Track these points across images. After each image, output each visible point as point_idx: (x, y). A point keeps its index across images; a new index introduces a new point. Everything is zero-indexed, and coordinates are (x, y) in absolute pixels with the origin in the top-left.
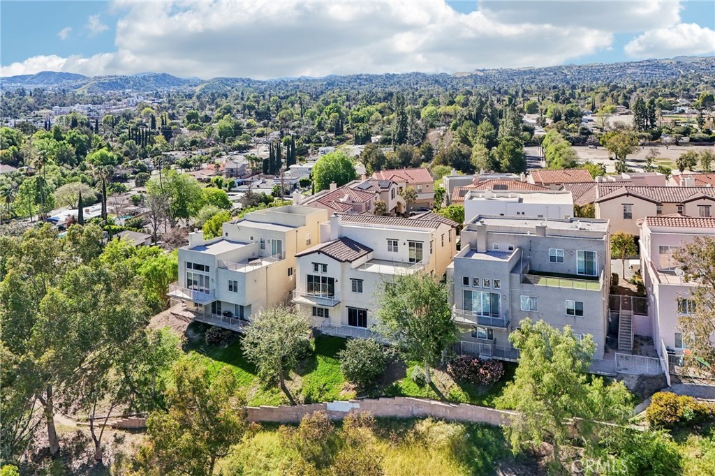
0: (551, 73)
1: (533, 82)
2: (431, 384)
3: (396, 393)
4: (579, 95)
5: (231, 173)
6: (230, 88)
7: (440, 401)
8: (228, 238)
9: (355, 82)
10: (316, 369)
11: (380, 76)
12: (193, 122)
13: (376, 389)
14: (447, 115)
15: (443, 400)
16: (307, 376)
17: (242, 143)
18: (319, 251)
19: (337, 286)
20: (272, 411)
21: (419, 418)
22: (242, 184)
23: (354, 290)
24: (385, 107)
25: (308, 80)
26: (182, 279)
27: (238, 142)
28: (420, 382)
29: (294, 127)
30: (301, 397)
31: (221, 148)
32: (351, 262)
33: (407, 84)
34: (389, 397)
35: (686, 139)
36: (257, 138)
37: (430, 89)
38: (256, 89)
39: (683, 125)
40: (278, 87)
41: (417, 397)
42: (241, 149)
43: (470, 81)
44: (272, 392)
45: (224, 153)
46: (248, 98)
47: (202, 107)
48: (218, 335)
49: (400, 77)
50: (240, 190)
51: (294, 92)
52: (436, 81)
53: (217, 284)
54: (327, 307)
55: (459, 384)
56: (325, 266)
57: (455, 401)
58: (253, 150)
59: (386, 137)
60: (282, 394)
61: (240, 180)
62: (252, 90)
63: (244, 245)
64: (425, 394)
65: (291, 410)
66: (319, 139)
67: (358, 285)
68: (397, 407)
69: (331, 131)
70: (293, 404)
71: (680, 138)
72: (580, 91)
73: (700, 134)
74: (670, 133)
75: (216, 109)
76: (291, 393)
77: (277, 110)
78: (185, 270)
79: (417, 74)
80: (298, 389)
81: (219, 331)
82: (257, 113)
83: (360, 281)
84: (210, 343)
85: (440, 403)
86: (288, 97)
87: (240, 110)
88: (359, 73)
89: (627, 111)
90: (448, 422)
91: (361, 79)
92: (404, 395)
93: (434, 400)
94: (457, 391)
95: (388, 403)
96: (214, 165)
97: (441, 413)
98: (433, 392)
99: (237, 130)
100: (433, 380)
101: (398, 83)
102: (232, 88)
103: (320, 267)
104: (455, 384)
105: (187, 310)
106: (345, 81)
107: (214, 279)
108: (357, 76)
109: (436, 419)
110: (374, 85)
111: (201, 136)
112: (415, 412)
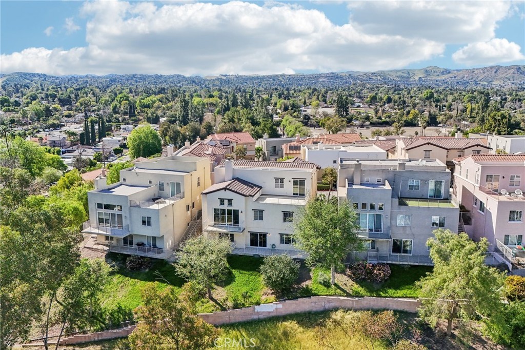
0: (271, 80)
1: (260, 85)
2: (335, 285)
3: (308, 293)
4: (293, 94)
5: (54, 144)
6: (29, 81)
7: (346, 296)
8: (126, 183)
9: (132, 79)
10: (235, 281)
11: (151, 76)
12: (6, 106)
13: (291, 292)
14: (212, 104)
15: (348, 295)
16: (228, 287)
17: (56, 122)
18: (225, 189)
19: (241, 217)
20: (208, 317)
21: (332, 311)
22: (65, 153)
23: (255, 218)
24: (162, 98)
25: (94, 77)
26: (94, 218)
27: (52, 121)
28: (327, 284)
29: (93, 111)
30: (230, 304)
31: (39, 126)
32: (253, 196)
33: (172, 83)
34: (305, 297)
35: (368, 123)
36: (66, 119)
37: (190, 87)
38: (52, 83)
39: (362, 114)
40: (70, 82)
41: (327, 295)
42: (55, 127)
43: (217, 83)
44: (202, 302)
45: (41, 130)
46: (48, 90)
47: (10, 95)
48: (139, 262)
49: (166, 78)
50: (65, 157)
51: (85, 85)
52: (194, 82)
53: (131, 220)
54: (232, 233)
55: (357, 283)
56: (230, 201)
57: (357, 295)
58: (64, 128)
59: (170, 118)
60: (212, 303)
61: (64, 150)
62: (49, 83)
63: (145, 188)
64: (332, 292)
65: (224, 314)
66: (118, 119)
67: (259, 215)
68: (313, 304)
69: (125, 113)
70: (224, 309)
71: (364, 122)
72: (293, 92)
73: (375, 119)
74: (357, 119)
75: (22, 97)
76: (219, 302)
77: (76, 98)
78: (97, 210)
79: (179, 76)
80: (224, 297)
81: (139, 259)
82: (60, 100)
83: (261, 211)
84: (132, 269)
85: (346, 298)
86: (82, 89)
87: (43, 97)
88: (134, 74)
89: (326, 105)
90: (356, 311)
91: (136, 78)
92: (316, 295)
93: (340, 296)
94: (357, 287)
95: (305, 301)
96: (37, 138)
97: (349, 305)
98: (339, 290)
99: (48, 113)
100: (336, 282)
101: (165, 82)
102: (32, 81)
103: (226, 202)
104: (354, 283)
105: (98, 244)
106: (124, 78)
107: (128, 216)
108: (133, 75)
109: (347, 310)
110: (147, 83)
111: (17, 116)
112: (327, 307)
